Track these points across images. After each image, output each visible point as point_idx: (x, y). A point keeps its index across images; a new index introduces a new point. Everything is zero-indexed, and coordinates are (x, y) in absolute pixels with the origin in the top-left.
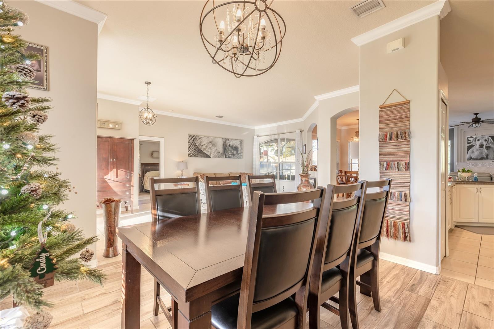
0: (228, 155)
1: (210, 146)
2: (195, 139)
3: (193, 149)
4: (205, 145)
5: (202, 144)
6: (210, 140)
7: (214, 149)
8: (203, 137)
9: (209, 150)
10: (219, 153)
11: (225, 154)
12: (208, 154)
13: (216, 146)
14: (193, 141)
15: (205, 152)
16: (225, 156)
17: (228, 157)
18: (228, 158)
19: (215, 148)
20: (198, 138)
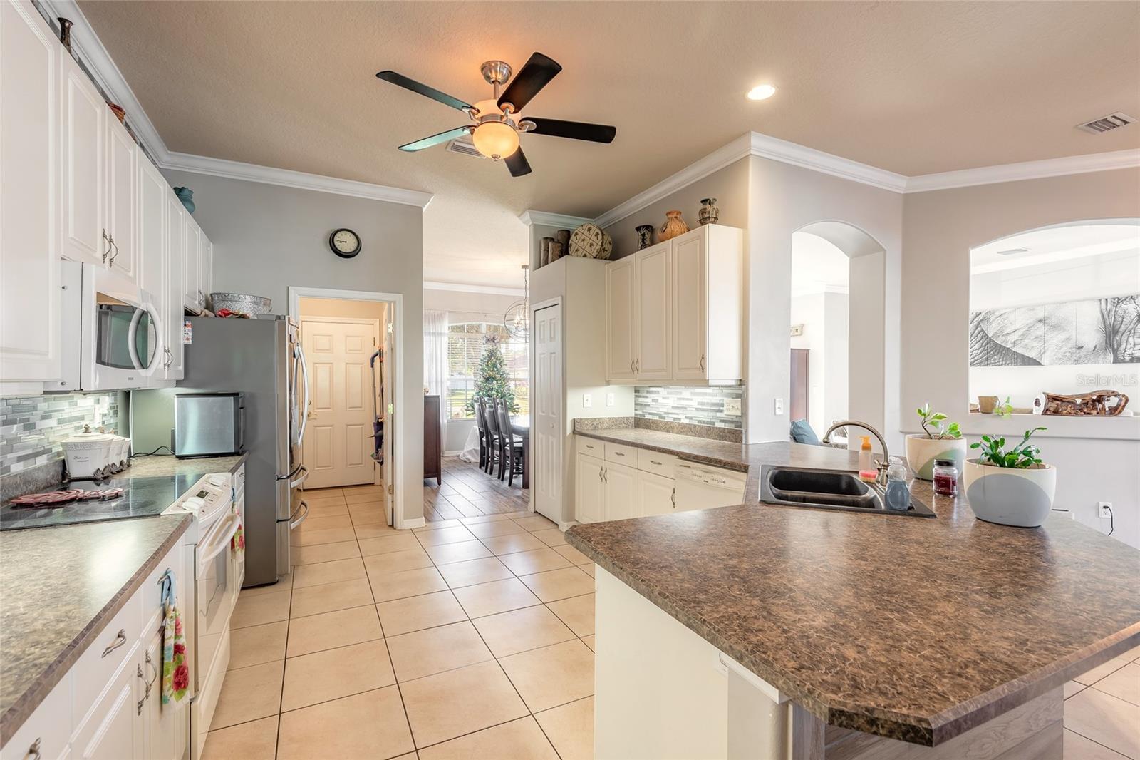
0: (1129, 352)
1: (1040, 330)
2: (986, 319)
3: (976, 347)
4: (1018, 333)
5: (1008, 331)
6: (1041, 315)
7: (1055, 339)
8: (1010, 312)
9: (1034, 344)
10: (1082, 347)
11: (1115, 352)
12: (1032, 354)
13: (1064, 330)
14: (978, 326)
15: (1018, 350)
16: (1111, 357)
17: (1127, 358)
18: (1132, 361)
19: (1063, 336)
20: (993, 318)
